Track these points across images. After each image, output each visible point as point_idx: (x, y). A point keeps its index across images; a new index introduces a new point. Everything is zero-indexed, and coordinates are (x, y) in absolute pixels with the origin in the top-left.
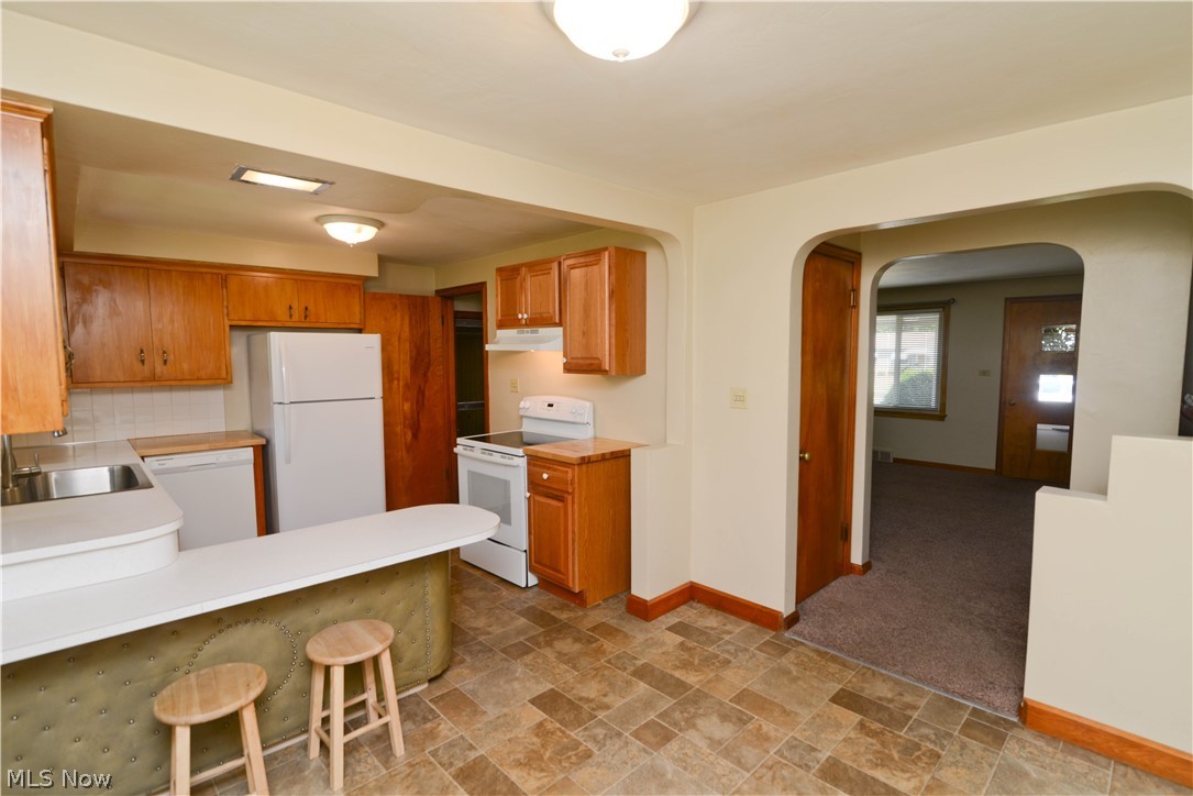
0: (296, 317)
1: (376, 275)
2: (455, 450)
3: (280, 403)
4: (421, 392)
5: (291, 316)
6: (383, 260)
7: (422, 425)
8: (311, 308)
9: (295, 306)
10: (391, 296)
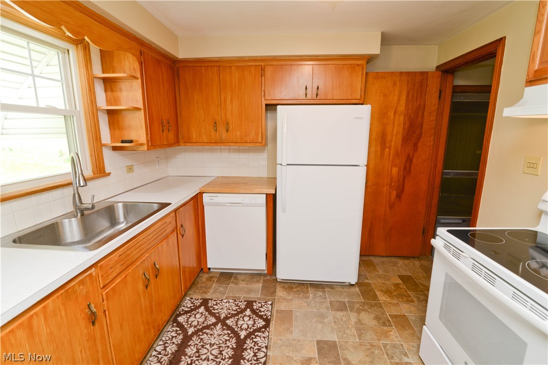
1: (379, 53)
2: (433, 241)
3: (281, 165)
4: (409, 160)
5: (306, 95)
6: (386, 40)
7: (406, 188)
8: (322, 87)
9: (310, 87)
10: (392, 74)
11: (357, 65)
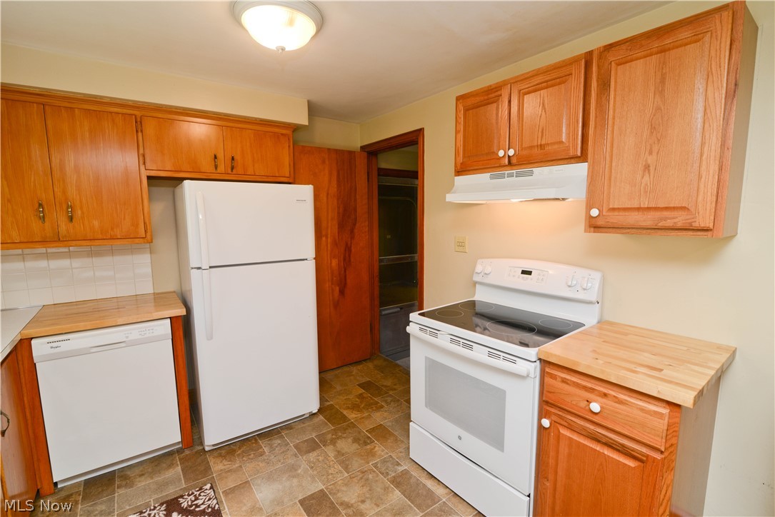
0: (221, 168)
1: (307, 124)
3: (199, 268)
5: (216, 167)
7: (348, 281)
8: (238, 157)
9: (220, 156)
11: (282, 134)
